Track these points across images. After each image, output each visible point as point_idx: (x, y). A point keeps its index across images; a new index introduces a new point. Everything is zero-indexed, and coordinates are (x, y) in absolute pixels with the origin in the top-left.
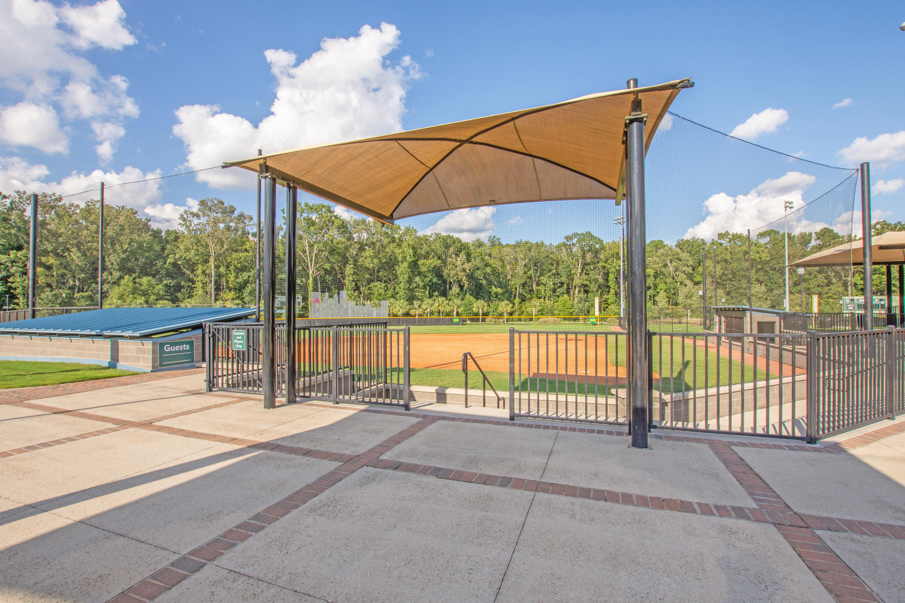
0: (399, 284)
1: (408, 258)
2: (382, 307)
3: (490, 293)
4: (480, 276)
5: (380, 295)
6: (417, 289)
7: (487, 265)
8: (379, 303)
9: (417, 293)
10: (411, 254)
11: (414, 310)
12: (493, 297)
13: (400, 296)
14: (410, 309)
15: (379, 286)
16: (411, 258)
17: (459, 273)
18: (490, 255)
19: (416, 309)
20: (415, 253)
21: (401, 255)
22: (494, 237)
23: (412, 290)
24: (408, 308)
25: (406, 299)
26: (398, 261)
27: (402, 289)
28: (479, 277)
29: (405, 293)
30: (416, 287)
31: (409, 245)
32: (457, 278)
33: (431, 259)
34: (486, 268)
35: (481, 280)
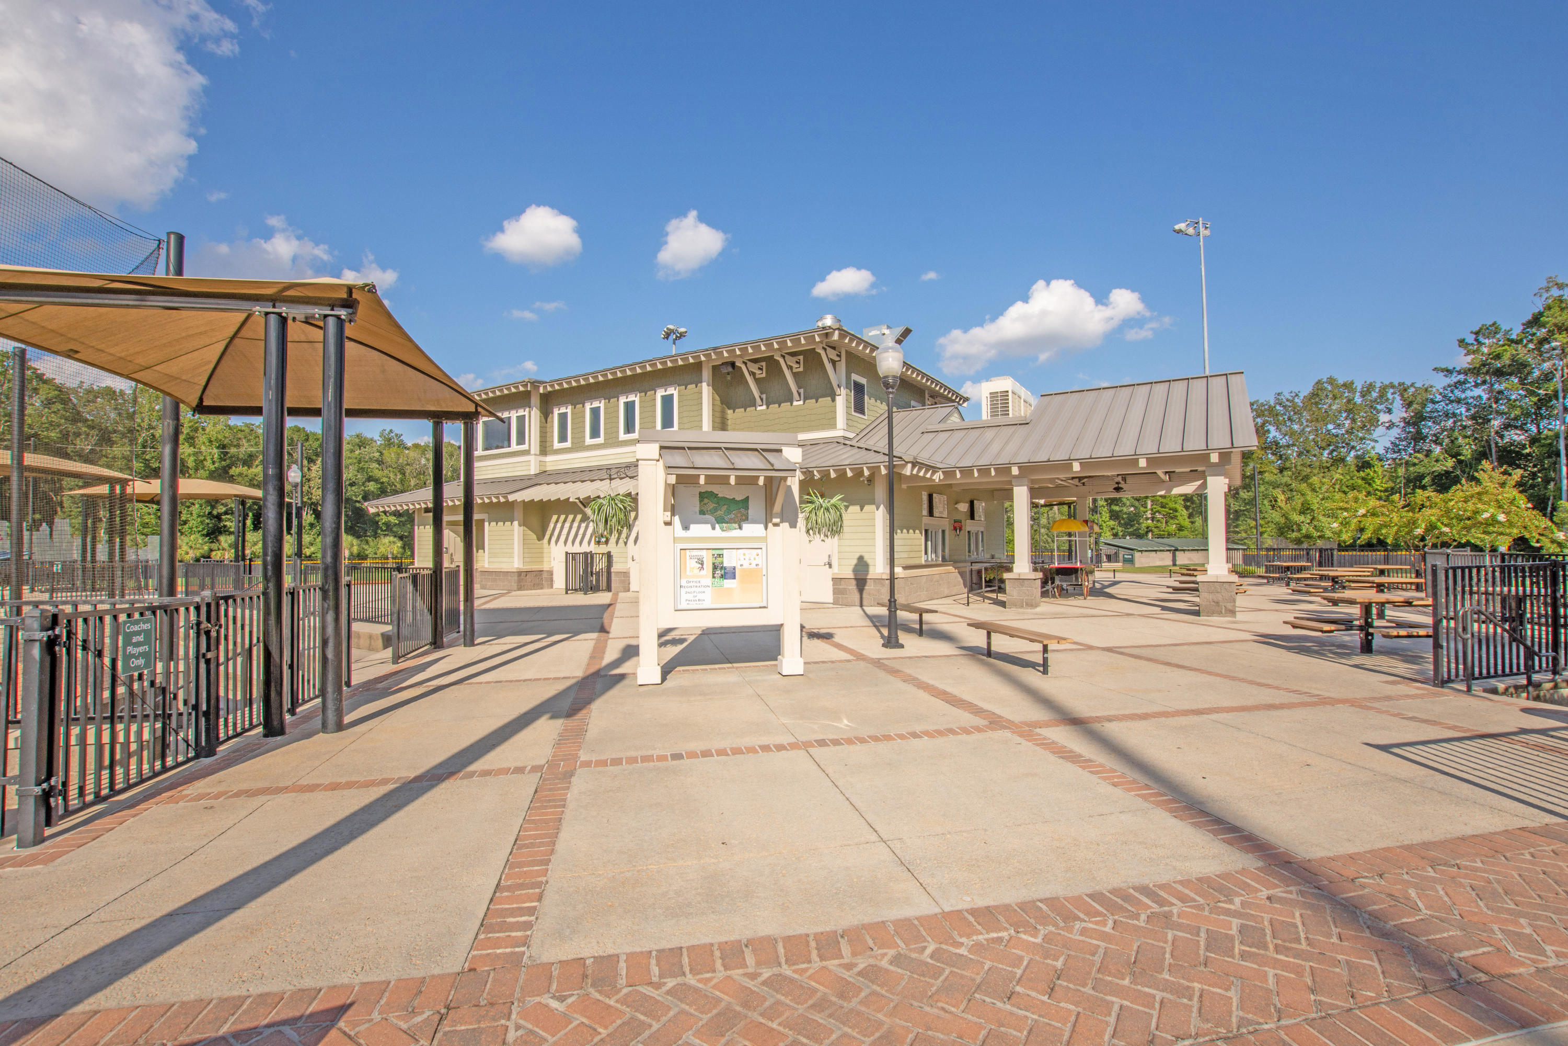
0: (189, 507)
1: (208, 464)
2: (149, 547)
3: (377, 522)
4: (356, 496)
5: (145, 525)
6: (228, 517)
7: (370, 479)
8: (143, 540)
9: (228, 523)
10: (216, 456)
11: (219, 553)
12: (382, 530)
13: (191, 528)
14: (211, 550)
15: (145, 510)
16: (214, 463)
17: (313, 491)
18: (380, 462)
19: (224, 549)
20: (224, 455)
21: (192, 458)
22: (391, 431)
23: (218, 517)
24: (206, 548)
25: (205, 532)
26: (188, 467)
27: (195, 516)
28: (354, 498)
29: (202, 522)
30: (226, 513)
31: (210, 441)
32: (310, 499)
33: (257, 466)
34: (367, 483)
35: (359, 502)
